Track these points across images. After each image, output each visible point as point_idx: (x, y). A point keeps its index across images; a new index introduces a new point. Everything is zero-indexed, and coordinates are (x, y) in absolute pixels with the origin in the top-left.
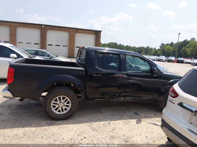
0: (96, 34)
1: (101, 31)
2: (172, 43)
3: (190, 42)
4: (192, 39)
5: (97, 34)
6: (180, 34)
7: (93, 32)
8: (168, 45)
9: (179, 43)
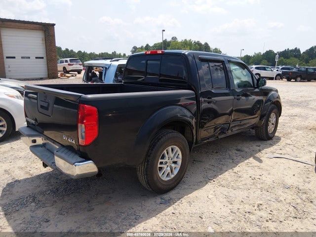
0: (45, 31)
1: (54, 25)
2: (147, 45)
3: (172, 43)
4: (173, 38)
5: (47, 30)
6: (164, 31)
7: (38, 26)
8: (142, 48)
9: (158, 45)
